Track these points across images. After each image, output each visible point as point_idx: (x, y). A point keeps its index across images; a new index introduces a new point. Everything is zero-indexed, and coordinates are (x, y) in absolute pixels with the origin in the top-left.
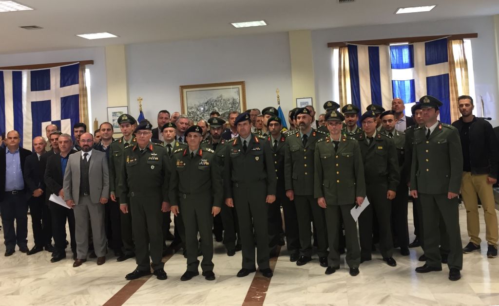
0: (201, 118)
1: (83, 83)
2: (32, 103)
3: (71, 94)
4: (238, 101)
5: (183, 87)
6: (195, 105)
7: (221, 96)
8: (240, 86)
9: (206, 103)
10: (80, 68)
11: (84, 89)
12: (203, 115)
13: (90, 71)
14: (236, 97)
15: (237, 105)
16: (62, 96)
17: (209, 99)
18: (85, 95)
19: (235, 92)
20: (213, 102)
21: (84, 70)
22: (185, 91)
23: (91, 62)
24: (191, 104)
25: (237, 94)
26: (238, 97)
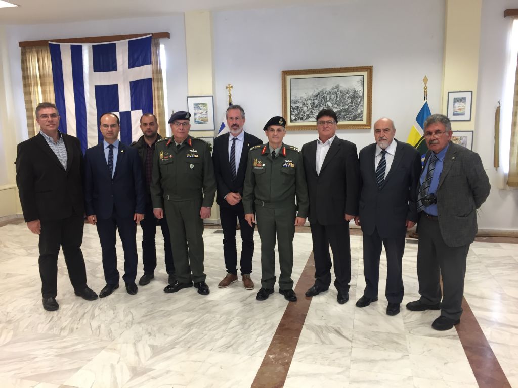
0: (308, 115)
1: (158, 63)
2: (96, 87)
3: (142, 78)
4: (361, 95)
5: (285, 73)
6: (301, 98)
7: (337, 87)
8: (365, 74)
9: (317, 96)
10: (153, 42)
11: (158, 72)
12: (311, 112)
13: (166, 48)
14: (358, 88)
15: (359, 100)
16: (132, 80)
17: (320, 90)
18: (160, 80)
19: (358, 82)
20: (325, 95)
21: (157, 45)
22: (289, 77)
23: (166, 35)
24: (296, 97)
25: (360, 85)
26: (362, 88)
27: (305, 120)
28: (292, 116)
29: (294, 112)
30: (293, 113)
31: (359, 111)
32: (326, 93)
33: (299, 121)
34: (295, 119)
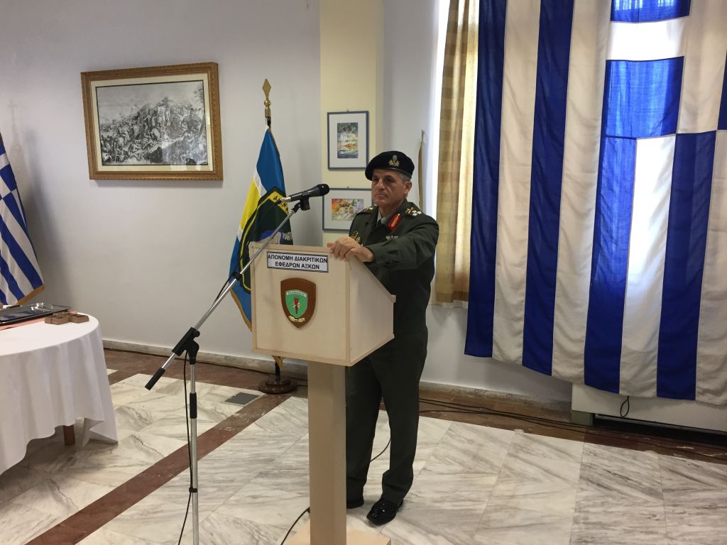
0: (126, 153)
4: (201, 117)
5: (88, 77)
6: (114, 121)
7: (165, 102)
8: (204, 77)
9: (136, 118)
12: (131, 148)
14: (197, 104)
15: (199, 127)
17: (141, 107)
19: (195, 93)
20: (149, 117)
22: (94, 84)
24: (107, 120)
25: (198, 98)
26: (202, 104)
27: (123, 161)
28: (104, 154)
29: (105, 146)
30: (105, 149)
31: (201, 147)
32: (149, 114)
33: (115, 163)
34: (109, 160)
